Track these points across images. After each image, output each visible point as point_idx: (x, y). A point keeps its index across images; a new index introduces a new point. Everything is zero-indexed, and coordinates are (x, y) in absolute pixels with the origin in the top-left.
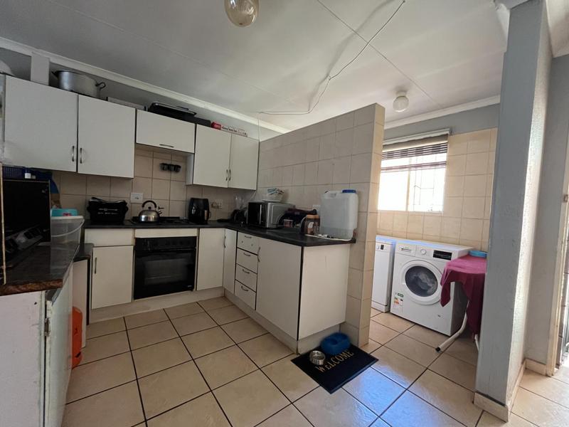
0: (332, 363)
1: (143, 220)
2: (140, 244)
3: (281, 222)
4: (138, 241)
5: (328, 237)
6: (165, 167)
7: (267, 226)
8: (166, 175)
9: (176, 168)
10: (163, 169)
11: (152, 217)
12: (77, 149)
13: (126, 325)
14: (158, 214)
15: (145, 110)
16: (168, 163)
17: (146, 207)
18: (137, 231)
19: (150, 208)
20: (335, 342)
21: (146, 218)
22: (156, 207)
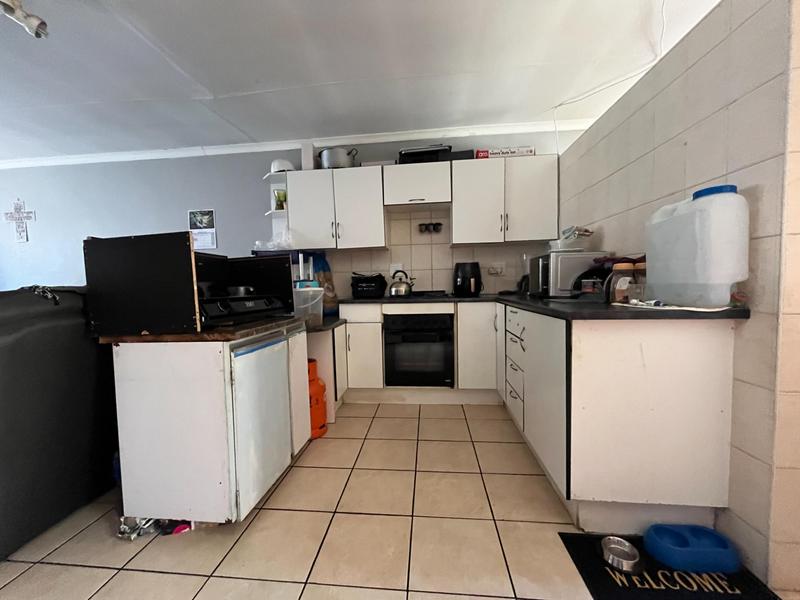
0: (658, 581)
1: (393, 293)
2: (389, 322)
3: (578, 285)
4: (386, 317)
5: (657, 304)
6: (424, 227)
7: (551, 294)
8: (426, 238)
9: (436, 228)
10: (421, 231)
11: (403, 289)
12: (336, 225)
13: (376, 413)
14: (410, 286)
15: (396, 163)
16: (427, 222)
17: (397, 279)
18: (384, 306)
19: (400, 279)
20: (684, 543)
21: (396, 291)
22: (407, 277)
